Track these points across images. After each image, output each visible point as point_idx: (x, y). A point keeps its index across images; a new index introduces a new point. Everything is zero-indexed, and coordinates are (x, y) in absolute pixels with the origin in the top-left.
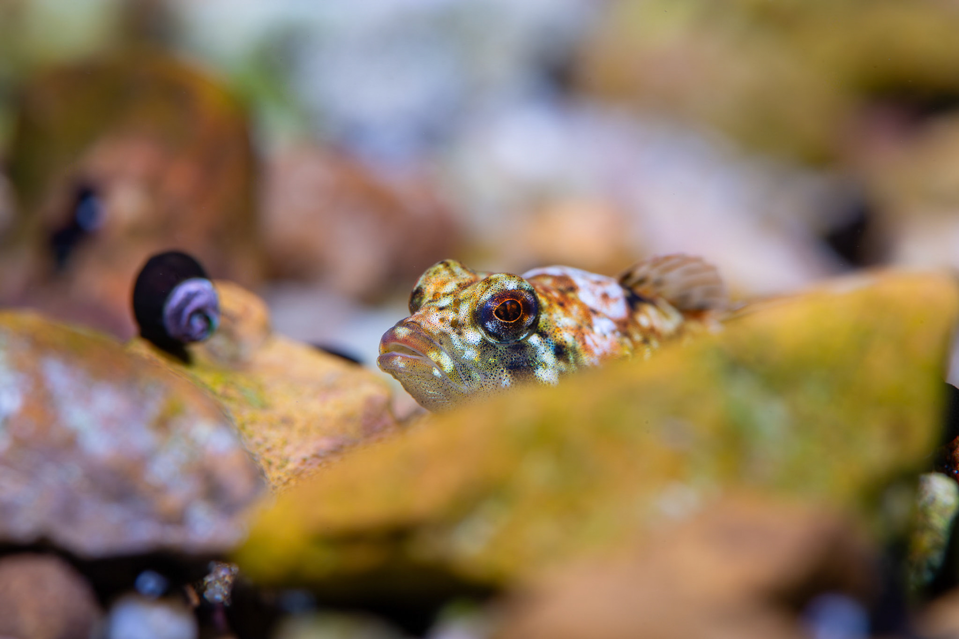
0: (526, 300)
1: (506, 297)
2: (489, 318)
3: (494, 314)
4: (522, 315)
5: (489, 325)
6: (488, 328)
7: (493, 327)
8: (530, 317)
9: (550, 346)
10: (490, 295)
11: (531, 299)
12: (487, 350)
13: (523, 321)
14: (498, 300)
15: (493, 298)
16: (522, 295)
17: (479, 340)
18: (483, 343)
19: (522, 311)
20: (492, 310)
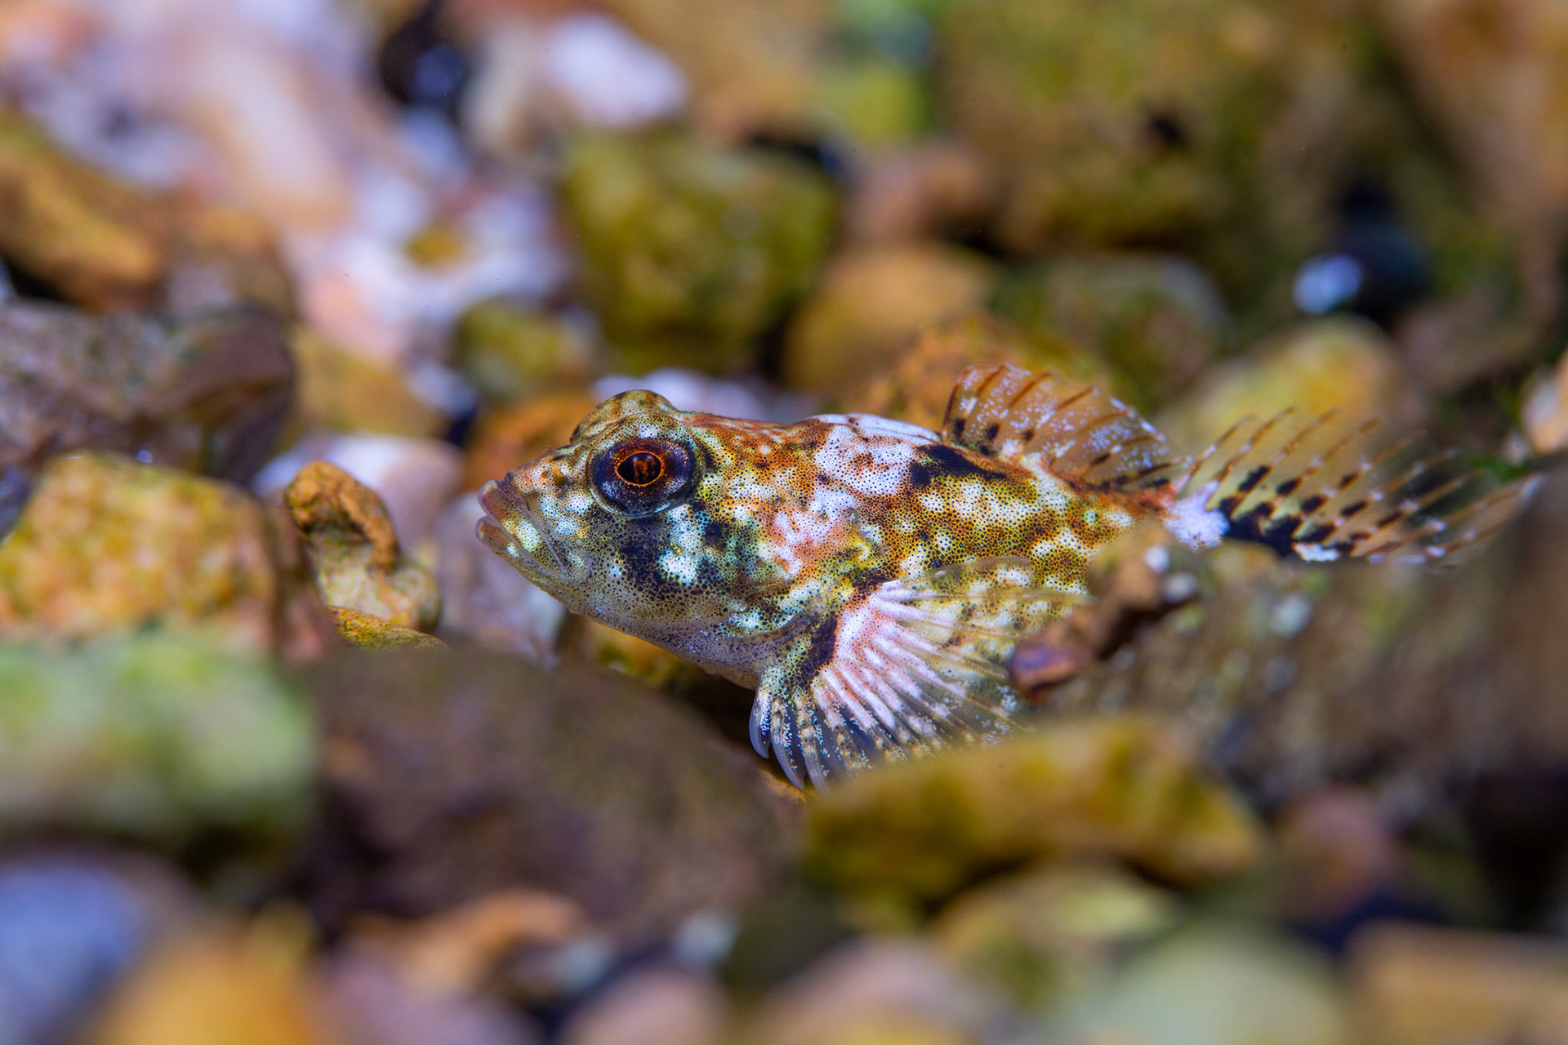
0: (672, 456)
1: (637, 449)
2: (610, 477)
3: (616, 471)
4: (663, 477)
5: (608, 487)
6: (605, 491)
7: (613, 490)
8: (676, 481)
9: (700, 523)
10: (612, 443)
11: (682, 454)
12: (596, 522)
13: (665, 485)
14: (624, 451)
15: (617, 448)
16: (665, 448)
17: (586, 507)
18: (592, 512)
19: (662, 470)
20: (614, 465)
